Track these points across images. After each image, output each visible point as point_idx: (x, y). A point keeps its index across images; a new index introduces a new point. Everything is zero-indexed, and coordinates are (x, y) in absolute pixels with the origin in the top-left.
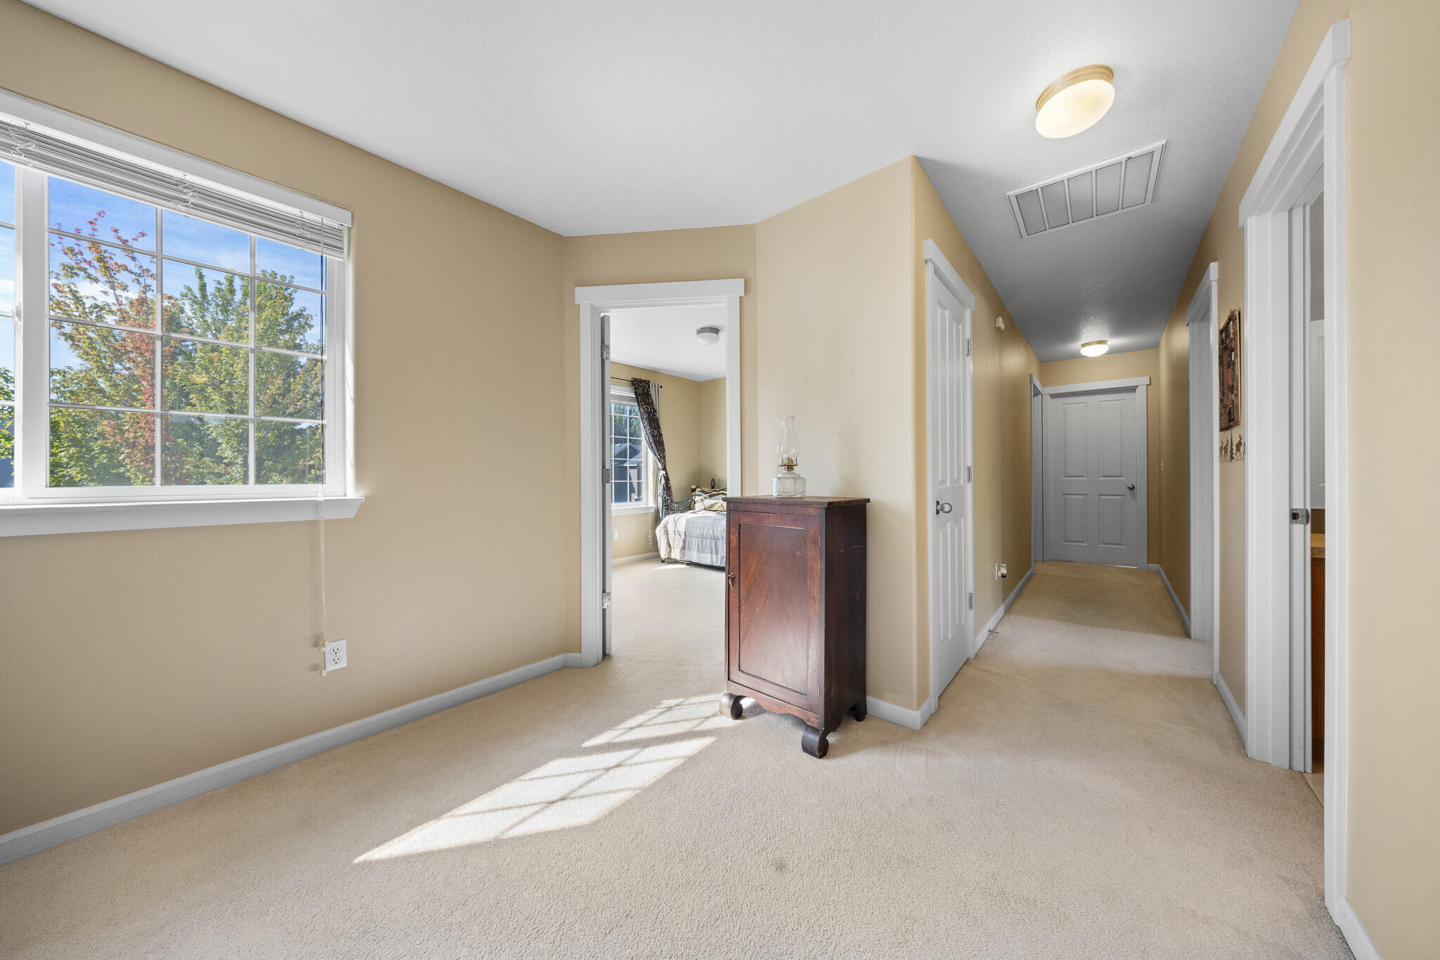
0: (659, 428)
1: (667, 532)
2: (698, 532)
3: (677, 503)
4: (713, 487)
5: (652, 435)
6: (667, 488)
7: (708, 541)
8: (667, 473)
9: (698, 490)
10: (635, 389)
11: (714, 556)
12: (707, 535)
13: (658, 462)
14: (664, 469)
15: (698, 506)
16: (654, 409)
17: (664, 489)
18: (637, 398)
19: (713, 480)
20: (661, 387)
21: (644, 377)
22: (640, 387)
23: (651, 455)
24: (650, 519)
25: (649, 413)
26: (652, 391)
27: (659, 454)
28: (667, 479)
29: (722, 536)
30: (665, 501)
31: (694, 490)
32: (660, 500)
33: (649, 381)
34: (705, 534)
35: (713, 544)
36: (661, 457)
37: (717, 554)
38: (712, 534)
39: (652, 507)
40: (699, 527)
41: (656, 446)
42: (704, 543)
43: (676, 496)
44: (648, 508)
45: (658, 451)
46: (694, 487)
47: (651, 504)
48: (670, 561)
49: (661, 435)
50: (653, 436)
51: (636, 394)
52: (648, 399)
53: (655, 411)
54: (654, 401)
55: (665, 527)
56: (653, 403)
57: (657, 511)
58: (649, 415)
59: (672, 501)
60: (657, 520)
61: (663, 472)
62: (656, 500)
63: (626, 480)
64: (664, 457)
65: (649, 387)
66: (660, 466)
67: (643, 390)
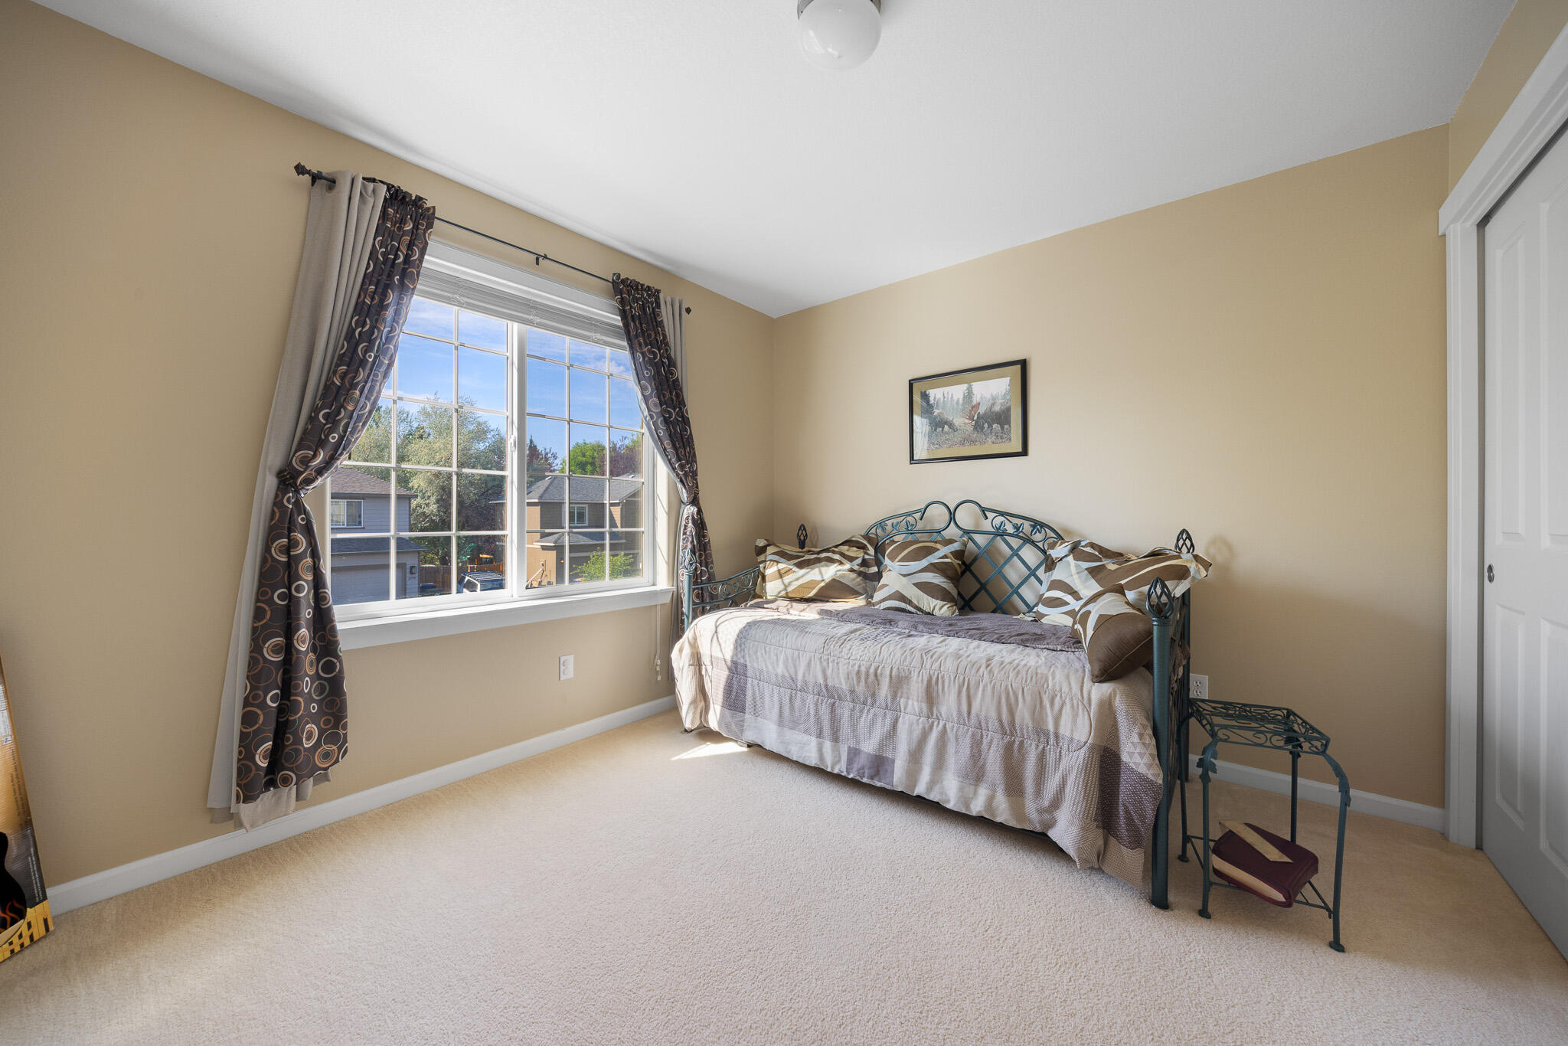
0: (681, 403)
1: (697, 661)
2: (780, 670)
3: (723, 583)
4: (802, 545)
5: (665, 418)
6: (701, 547)
7: (810, 699)
8: (700, 512)
9: (770, 550)
10: (622, 302)
11: (828, 745)
12: (805, 682)
13: (680, 486)
14: (695, 501)
15: (772, 587)
16: (669, 358)
17: (693, 552)
18: (626, 326)
19: (803, 528)
20: (688, 311)
21: (645, 280)
22: (636, 300)
23: (663, 471)
24: (659, 621)
25: (657, 366)
26: (666, 314)
27: (682, 467)
28: (700, 524)
29: (852, 692)
30: (695, 578)
31: (762, 550)
32: (685, 578)
33: (658, 291)
34: (800, 677)
35: (825, 712)
36: (686, 475)
37: (836, 739)
38: (821, 681)
39: (663, 592)
40: (782, 658)
41: (674, 446)
42: (797, 703)
43: (722, 563)
44: (655, 594)
45: (679, 459)
46: (761, 543)
47: (663, 583)
48: (705, 734)
49: (686, 421)
50: (666, 421)
51: (623, 314)
52: (657, 333)
53: (672, 363)
54: (670, 339)
55: (694, 645)
56: (667, 344)
57: (677, 600)
58: (658, 372)
59: (711, 579)
60: (676, 628)
61: (689, 510)
62: (674, 574)
63: (603, 526)
64: (694, 474)
65: (658, 306)
66: (684, 495)
67: (643, 308)
